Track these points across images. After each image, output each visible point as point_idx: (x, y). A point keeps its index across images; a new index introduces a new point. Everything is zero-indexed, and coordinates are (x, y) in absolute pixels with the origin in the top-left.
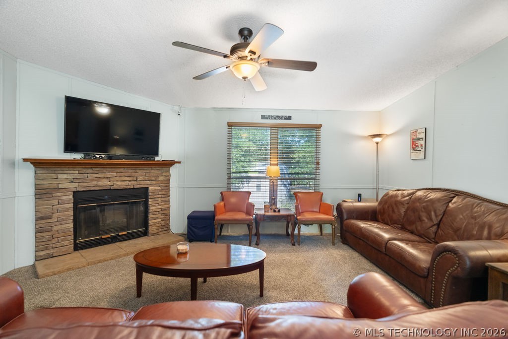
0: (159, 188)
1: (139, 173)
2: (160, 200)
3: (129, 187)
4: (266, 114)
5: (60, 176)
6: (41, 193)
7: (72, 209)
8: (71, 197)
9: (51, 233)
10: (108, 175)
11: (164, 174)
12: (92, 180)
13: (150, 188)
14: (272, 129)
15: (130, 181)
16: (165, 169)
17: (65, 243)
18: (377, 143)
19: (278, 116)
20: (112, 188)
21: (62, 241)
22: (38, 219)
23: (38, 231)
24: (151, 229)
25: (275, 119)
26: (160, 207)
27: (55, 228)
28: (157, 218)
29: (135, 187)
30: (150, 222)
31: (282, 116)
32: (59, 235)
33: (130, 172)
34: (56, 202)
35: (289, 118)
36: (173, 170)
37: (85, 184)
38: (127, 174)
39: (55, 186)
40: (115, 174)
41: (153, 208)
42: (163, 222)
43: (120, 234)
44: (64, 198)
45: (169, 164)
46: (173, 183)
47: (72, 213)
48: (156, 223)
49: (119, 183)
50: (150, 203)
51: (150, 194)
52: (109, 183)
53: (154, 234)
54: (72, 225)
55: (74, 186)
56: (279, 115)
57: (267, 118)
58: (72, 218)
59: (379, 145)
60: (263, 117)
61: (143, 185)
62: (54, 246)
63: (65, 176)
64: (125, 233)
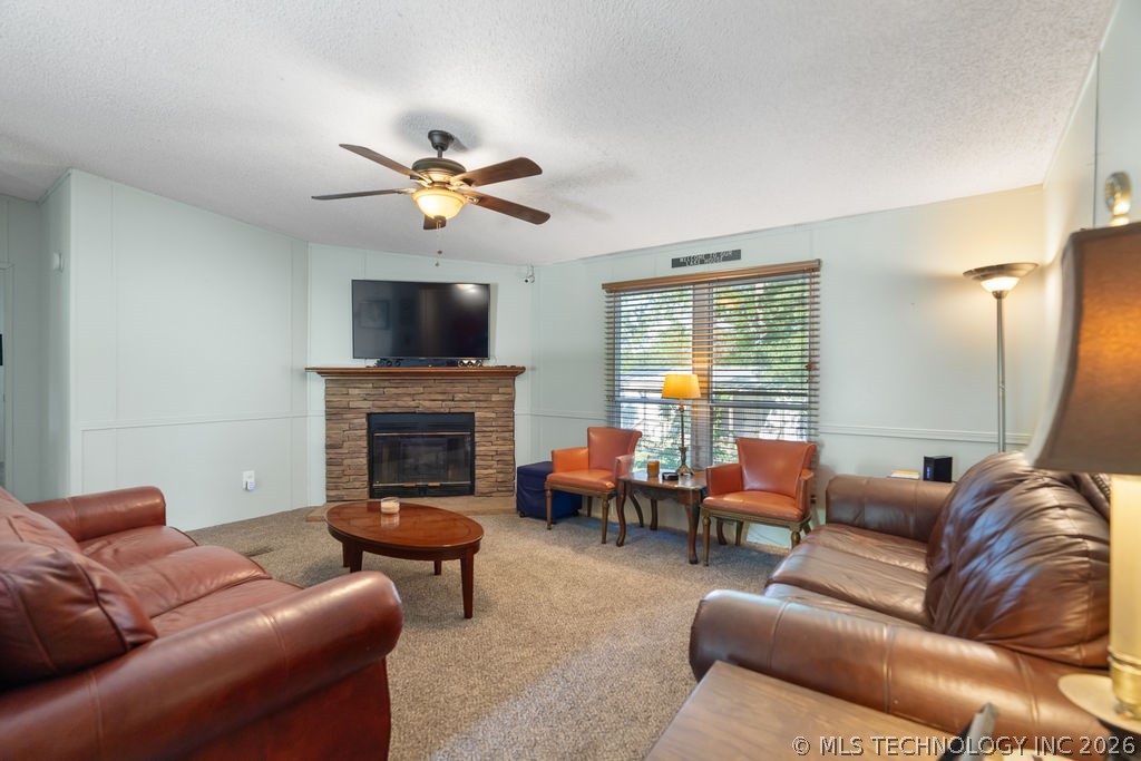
0: (493, 415)
1: (459, 387)
2: (494, 436)
3: (442, 410)
4: (682, 254)
5: (352, 391)
6: (333, 414)
7: (365, 438)
8: (364, 420)
9: (341, 468)
10: (412, 391)
11: (501, 390)
12: (390, 397)
13: (477, 415)
14: (696, 286)
15: (443, 401)
16: (504, 382)
17: (357, 484)
18: (999, 296)
19: (707, 256)
20: (417, 410)
21: (354, 480)
22: (328, 447)
23: (329, 463)
24: (480, 485)
25: (702, 262)
26: (494, 448)
27: (345, 462)
28: (490, 467)
29: (452, 410)
30: (477, 471)
31: (718, 254)
32: (352, 472)
33: (444, 387)
34: (346, 426)
35: (736, 255)
36: (521, 384)
37: (380, 403)
38: (439, 390)
39: (344, 404)
40: (421, 390)
41: (482, 448)
42: (501, 475)
43: (431, 484)
44: (356, 421)
45: (512, 373)
46: (521, 408)
47: (365, 444)
48: (488, 476)
49: (427, 404)
50: (477, 440)
51: (477, 424)
52: (412, 403)
53: (483, 494)
54: (365, 461)
55: (367, 405)
56: (711, 252)
57: (683, 264)
58: (365, 450)
59: (1005, 301)
60: (676, 263)
61: (466, 408)
62: (345, 486)
63: (357, 391)
64: (437, 484)
